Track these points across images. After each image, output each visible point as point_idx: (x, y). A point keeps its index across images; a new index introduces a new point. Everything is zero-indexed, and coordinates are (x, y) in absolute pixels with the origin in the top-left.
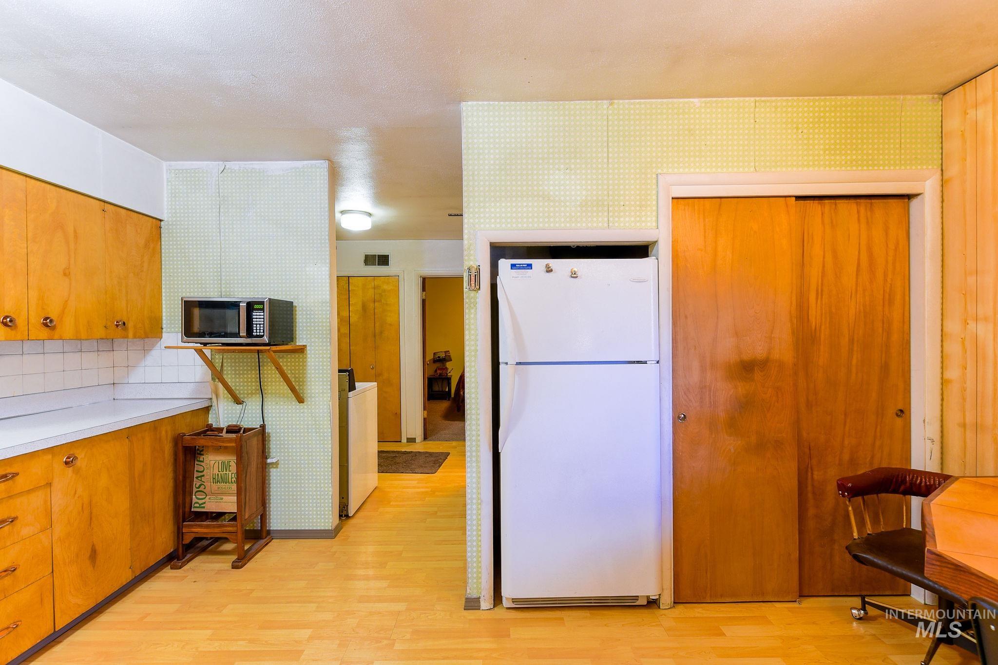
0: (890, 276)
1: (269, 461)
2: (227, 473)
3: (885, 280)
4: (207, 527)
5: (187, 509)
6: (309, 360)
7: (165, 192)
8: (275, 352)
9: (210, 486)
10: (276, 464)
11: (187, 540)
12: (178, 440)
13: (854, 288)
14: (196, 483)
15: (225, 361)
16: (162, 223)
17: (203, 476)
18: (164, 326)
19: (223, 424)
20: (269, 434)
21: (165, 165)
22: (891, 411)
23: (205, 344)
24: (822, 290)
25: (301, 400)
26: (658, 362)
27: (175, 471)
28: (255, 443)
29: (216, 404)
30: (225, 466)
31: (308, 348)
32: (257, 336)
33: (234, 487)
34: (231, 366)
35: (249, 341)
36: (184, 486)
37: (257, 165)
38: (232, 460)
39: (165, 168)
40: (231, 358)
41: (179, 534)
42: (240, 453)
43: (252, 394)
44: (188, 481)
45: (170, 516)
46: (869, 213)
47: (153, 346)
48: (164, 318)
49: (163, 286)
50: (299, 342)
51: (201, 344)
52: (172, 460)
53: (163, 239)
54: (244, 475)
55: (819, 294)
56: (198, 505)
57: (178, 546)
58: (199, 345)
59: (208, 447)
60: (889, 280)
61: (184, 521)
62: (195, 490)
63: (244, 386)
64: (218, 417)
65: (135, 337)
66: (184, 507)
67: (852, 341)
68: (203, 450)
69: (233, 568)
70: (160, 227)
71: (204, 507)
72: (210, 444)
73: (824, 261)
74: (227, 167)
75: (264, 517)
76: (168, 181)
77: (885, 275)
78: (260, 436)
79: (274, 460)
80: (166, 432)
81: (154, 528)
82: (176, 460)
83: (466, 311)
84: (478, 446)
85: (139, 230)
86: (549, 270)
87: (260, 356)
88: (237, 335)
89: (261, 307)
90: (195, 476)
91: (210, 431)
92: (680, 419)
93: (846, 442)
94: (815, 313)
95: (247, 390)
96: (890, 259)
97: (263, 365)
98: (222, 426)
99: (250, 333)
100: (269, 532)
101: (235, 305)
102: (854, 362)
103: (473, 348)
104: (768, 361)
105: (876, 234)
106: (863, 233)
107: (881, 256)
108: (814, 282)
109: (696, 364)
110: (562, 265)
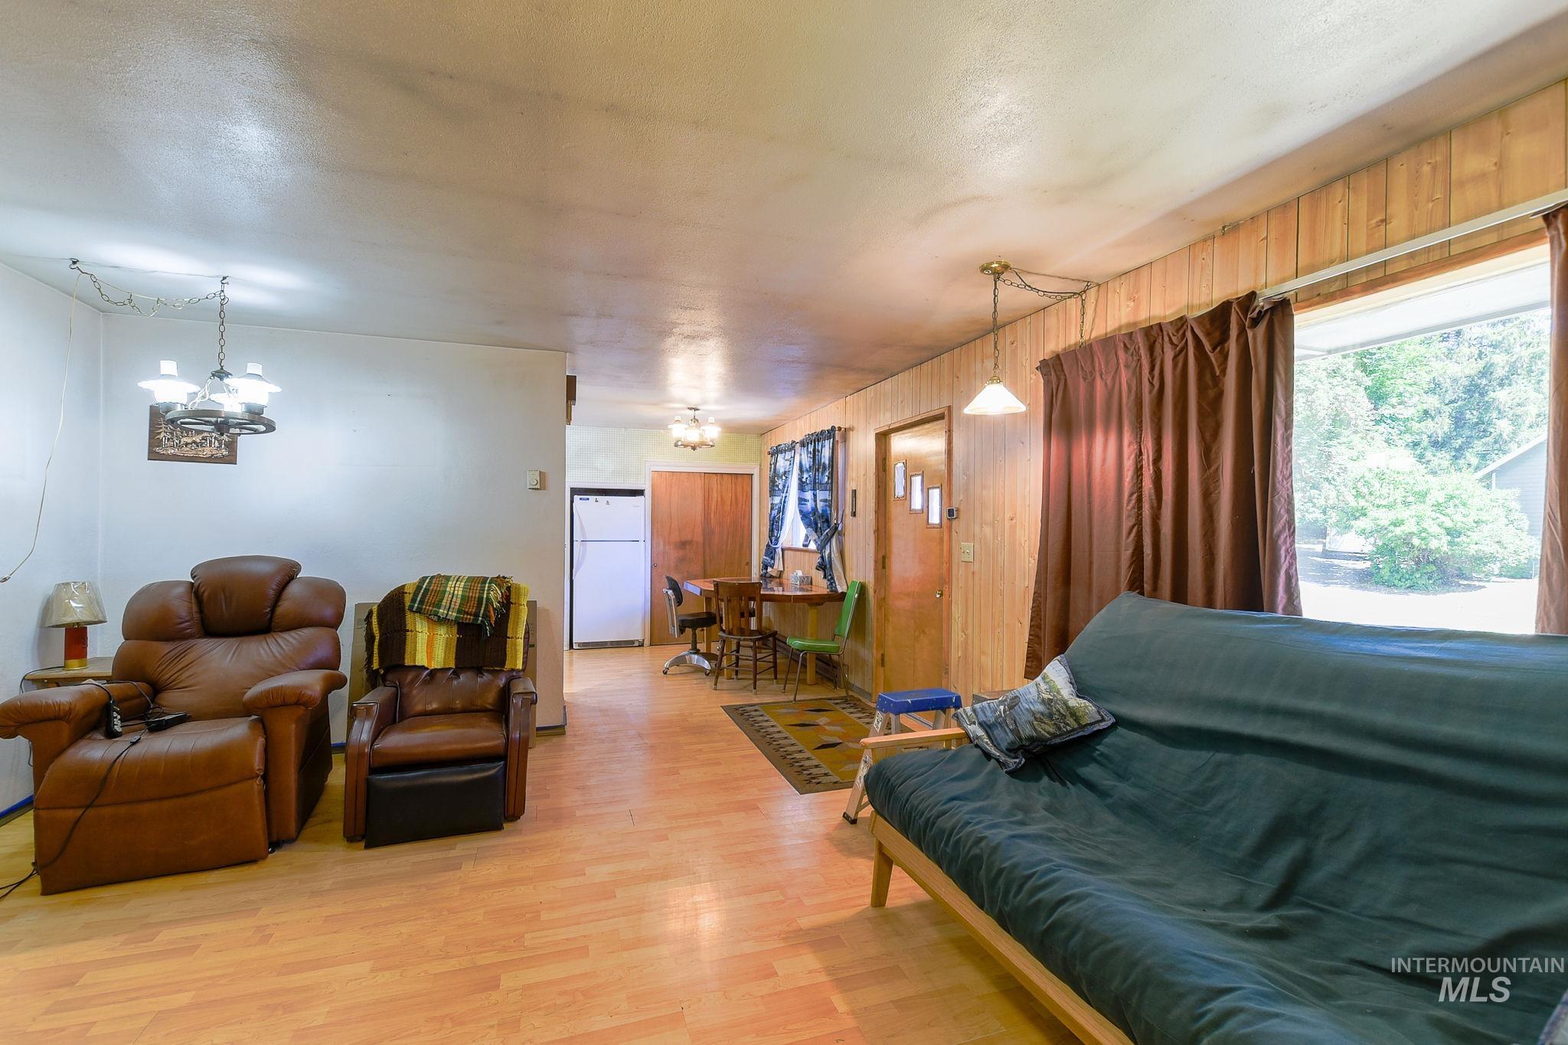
0: (744, 507)
3: (742, 508)
13: (729, 512)
22: (744, 563)
24: (717, 512)
26: (645, 541)
46: (736, 481)
55: (715, 514)
67: (728, 535)
73: (717, 500)
77: (742, 506)
86: (596, 500)
92: (654, 565)
94: (713, 521)
96: (744, 499)
102: (729, 543)
104: (692, 541)
105: (739, 489)
106: (733, 489)
107: (740, 499)
108: (713, 508)
109: (661, 543)
110: (602, 499)
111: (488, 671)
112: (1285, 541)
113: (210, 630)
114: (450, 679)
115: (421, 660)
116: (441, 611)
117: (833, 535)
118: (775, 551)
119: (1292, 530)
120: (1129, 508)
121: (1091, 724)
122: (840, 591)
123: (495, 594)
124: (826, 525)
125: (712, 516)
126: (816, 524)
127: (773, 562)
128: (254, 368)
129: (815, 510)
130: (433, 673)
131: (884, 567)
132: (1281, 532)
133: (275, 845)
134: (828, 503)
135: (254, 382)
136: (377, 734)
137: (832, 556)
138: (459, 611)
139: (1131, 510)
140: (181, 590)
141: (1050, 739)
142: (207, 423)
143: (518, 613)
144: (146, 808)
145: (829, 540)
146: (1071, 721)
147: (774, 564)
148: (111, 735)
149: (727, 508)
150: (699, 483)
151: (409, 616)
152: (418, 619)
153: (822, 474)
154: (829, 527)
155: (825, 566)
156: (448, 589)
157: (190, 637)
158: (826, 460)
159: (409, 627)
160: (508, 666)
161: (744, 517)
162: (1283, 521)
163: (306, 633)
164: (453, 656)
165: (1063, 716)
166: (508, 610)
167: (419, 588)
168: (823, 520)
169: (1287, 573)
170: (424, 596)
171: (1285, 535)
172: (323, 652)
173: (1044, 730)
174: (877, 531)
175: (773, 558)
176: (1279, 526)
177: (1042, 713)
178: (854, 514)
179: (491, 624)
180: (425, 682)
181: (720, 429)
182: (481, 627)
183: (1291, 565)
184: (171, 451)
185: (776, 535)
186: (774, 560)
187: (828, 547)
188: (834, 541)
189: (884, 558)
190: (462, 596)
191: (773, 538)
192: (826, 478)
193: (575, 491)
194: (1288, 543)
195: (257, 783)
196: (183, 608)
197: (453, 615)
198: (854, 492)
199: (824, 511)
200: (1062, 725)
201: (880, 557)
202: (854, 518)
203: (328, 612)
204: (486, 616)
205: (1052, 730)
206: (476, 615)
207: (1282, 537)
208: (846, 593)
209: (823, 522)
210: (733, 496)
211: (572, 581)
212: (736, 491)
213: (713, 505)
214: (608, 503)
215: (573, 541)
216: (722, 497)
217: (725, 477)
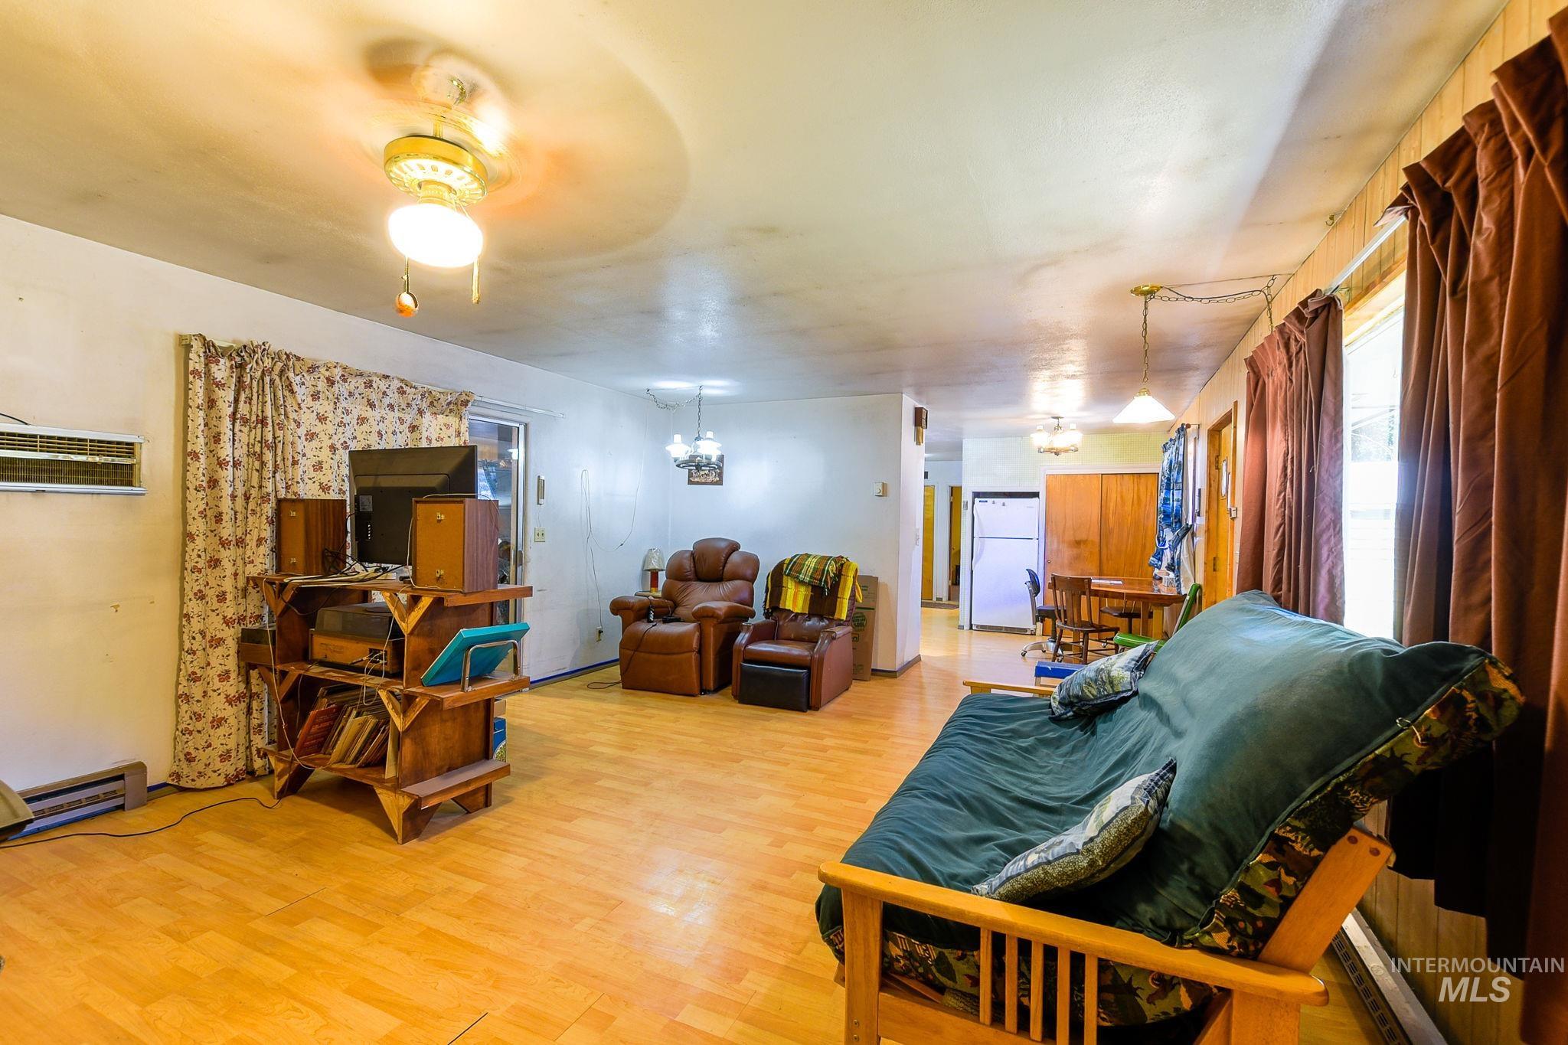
0: (1148, 507)
24: (1116, 512)
26: (1038, 539)
46: (1139, 480)
55: (1114, 514)
67: (1128, 534)
73: (1117, 500)
83: (962, 517)
84: (966, 568)
86: (994, 502)
92: (1047, 562)
96: (1148, 499)
104: (1087, 540)
105: (1142, 489)
106: (1136, 489)
107: (1143, 498)
108: (1111, 508)
109: (1056, 541)
110: (999, 501)
111: (827, 619)
112: (1329, 540)
113: (700, 577)
114: (806, 620)
115: (789, 606)
116: (801, 576)
117: (1184, 536)
118: (1163, 552)
119: (1337, 529)
120: (1278, 507)
121: (1123, 692)
122: (1183, 592)
123: (832, 568)
125: (1111, 516)
126: (1172, 524)
128: (710, 434)
129: (1172, 510)
130: (797, 615)
131: (1215, 569)
132: (1323, 531)
133: (704, 691)
135: (710, 441)
136: (750, 641)
137: (1182, 557)
138: (811, 577)
139: (1279, 509)
140: (688, 555)
141: (1092, 700)
142: (692, 466)
143: (845, 582)
144: (654, 656)
146: (1108, 687)
147: (1161, 566)
148: (650, 621)
149: (1128, 508)
150: (1096, 483)
151: (785, 577)
152: (789, 580)
154: (1180, 526)
156: (806, 563)
157: (690, 580)
158: (1181, 458)
159: (784, 585)
160: (836, 616)
161: (1148, 518)
162: (1327, 521)
163: (738, 582)
164: (807, 606)
165: (1104, 683)
166: (840, 578)
167: (791, 560)
168: (1176, 520)
169: (1330, 572)
170: (793, 566)
171: (1329, 534)
172: (745, 595)
173: (1090, 692)
174: (1208, 531)
175: (1160, 560)
176: (1323, 525)
177: (1091, 679)
178: (1199, 514)
179: (828, 588)
180: (791, 620)
181: (1082, 435)
182: (823, 588)
183: (1334, 566)
184: (696, 480)
187: (1178, 546)
188: (1185, 541)
189: (1215, 559)
190: (814, 568)
193: (977, 495)
194: (1332, 543)
195: (694, 656)
196: (688, 564)
197: (807, 579)
198: (1200, 490)
199: (1177, 511)
200: (1102, 689)
201: (1211, 558)
203: (749, 573)
204: (826, 582)
205: (1095, 693)
206: (821, 580)
207: (1325, 537)
209: (1176, 522)
210: (1135, 497)
211: (972, 572)
212: (1138, 490)
213: (1112, 505)
214: (1004, 505)
215: (973, 537)
216: (1122, 497)
217: (1126, 477)
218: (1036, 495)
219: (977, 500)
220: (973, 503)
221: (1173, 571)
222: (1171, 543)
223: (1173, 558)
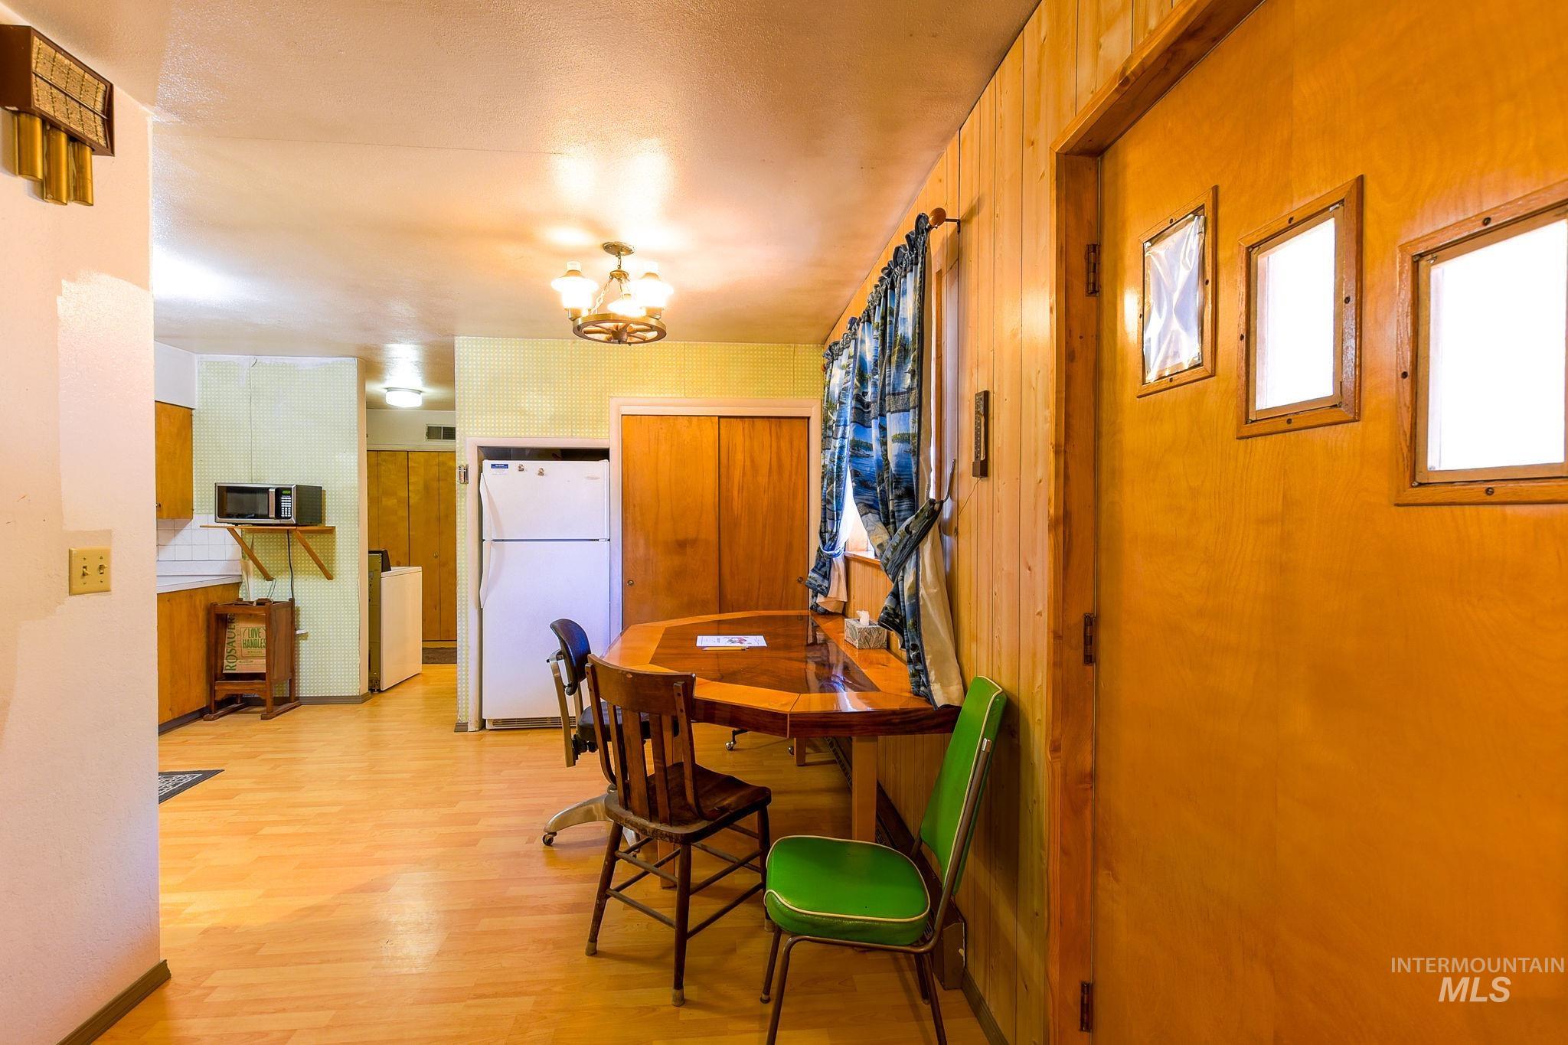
0: (794, 477)
1: (298, 632)
2: (257, 638)
3: (790, 480)
4: (237, 684)
5: (219, 672)
6: (338, 540)
7: (197, 382)
8: (301, 532)
9: (239, 650)
10: (305, 636)
11: (219, 697)
12: (211, 609)
13: (767, 486)
14: (227, 648)
15: (255, 540)
16: (193, 411)
17: (234, 641)
18: (195, 507)
19: (253, 598)
20: (298, 608)
21: (196, 358)
22: (794, 579)
23: (237, 524)
24: (743, 487)
25: (329, 577)
26: (609, 540)
27: (208, 637)
28: (284, 613)
29: (246, 579)
30: (255, 632)
31: (337, 529)
32: (285, 518)
33: (264, 651)
34: (261, 545)
35: (278, 521)
36: (216, 651)
37: (288, 360)
38: (262, 628)
39: (196, 361)
40: (261, 538)
41: (212, 692)
42: (268, 621)
43: (281, 571)
44: (220, 646)
45: (203, 675)
46: (778, 430)
47: (183, 526)
48: (194, 500)
49: (194, 471)
50: (328, 524)
51: (233, 524)
52: (205, 626)
53: (194, 426)
54: (273, 640)
55: (741, 490)
56: (228, 668)
57: (211, 703)
58: (231, 525)
59: (239, 615)
60: (793, 480)
61: (216, 680)
62: (226, 654)
63: (273, 563)
64: (248, 593)
65: (168, 517)
66: (216, 669)
67: (764, 526)
68: (234, 619)
69: (262, 719)
70: (191, 415)
71: (235, 670)
72: (241, 612)
73: (744, 465)
74: (258, 361)
75: (292, 683)
76: (199, 372)
77: (790, 476)
78: (289, 609)
79: (303, 632)
80: (200, 601)
81: (190, 683)
82: (208, 627)
83: (458, 499)
84: (467, 605)
85: (172, 420)
86: (521, 469)
87: (290, 537)
88: (267, 517)
89: (289, 492)
90: (226, 642)
91: (239, 603)
92: (628, 584)
93: (760, 603)
94: (737, 504)
95: (278, 567)
96: (794, 464)
97: (293, 545)
98: (251, 600)
99: (278, 515)
100: (298, 698)
101: (266, 490)
102: (766, 542)
103: (463, 528)
104: (696, 540)
105: (784, 445)
106: (774, 444)
107: (786, 461)
108: (736, 480)
109: (642, 542)
110: (532, 466)
117: (926, 532)
118: (831, 562)
122: (940, 699)
124: (905, 505)
125: (735, 493)
126: (886, 504)
127: (826, 584)
129: (883, 465)
131: (1090, 659)
134: (914, 445)
137: (922, 592)
145: (912, 546)
147: (828, 588)
149: (763, 479)
150: (710, 433)
153: (899, 367)
154: (913, 509)
155: (903, 621)
158: (907, 329)
161: (795, 495)
168: (899, 492)
174: (1064, 523)
175: (826, 576)
178: (983, 469)
185: (829, 529)
186: (829, 579)
187: (910, 566)
188: (926, 548)
189: (1091, 623)
191: (827, 536)
192: (909, 376)
193: (487, 453)
198: (985, 400)
199: (903, 467)
201: (1076, 617)
202: (984, 484)
208: (959, 709)
209: (899, 498)
210: (774, 459)
211: (481, 611)
212: (779, 448)
213: (737, 474)
214: (541, 473)
215: (481, 540)
216: (752, 461)
217: (758, 422)
218: (602, 454)
219: (487, 463)
220: (480, 470)
221: (900, 629)
222: (888, 554)
223: (896, 595)
